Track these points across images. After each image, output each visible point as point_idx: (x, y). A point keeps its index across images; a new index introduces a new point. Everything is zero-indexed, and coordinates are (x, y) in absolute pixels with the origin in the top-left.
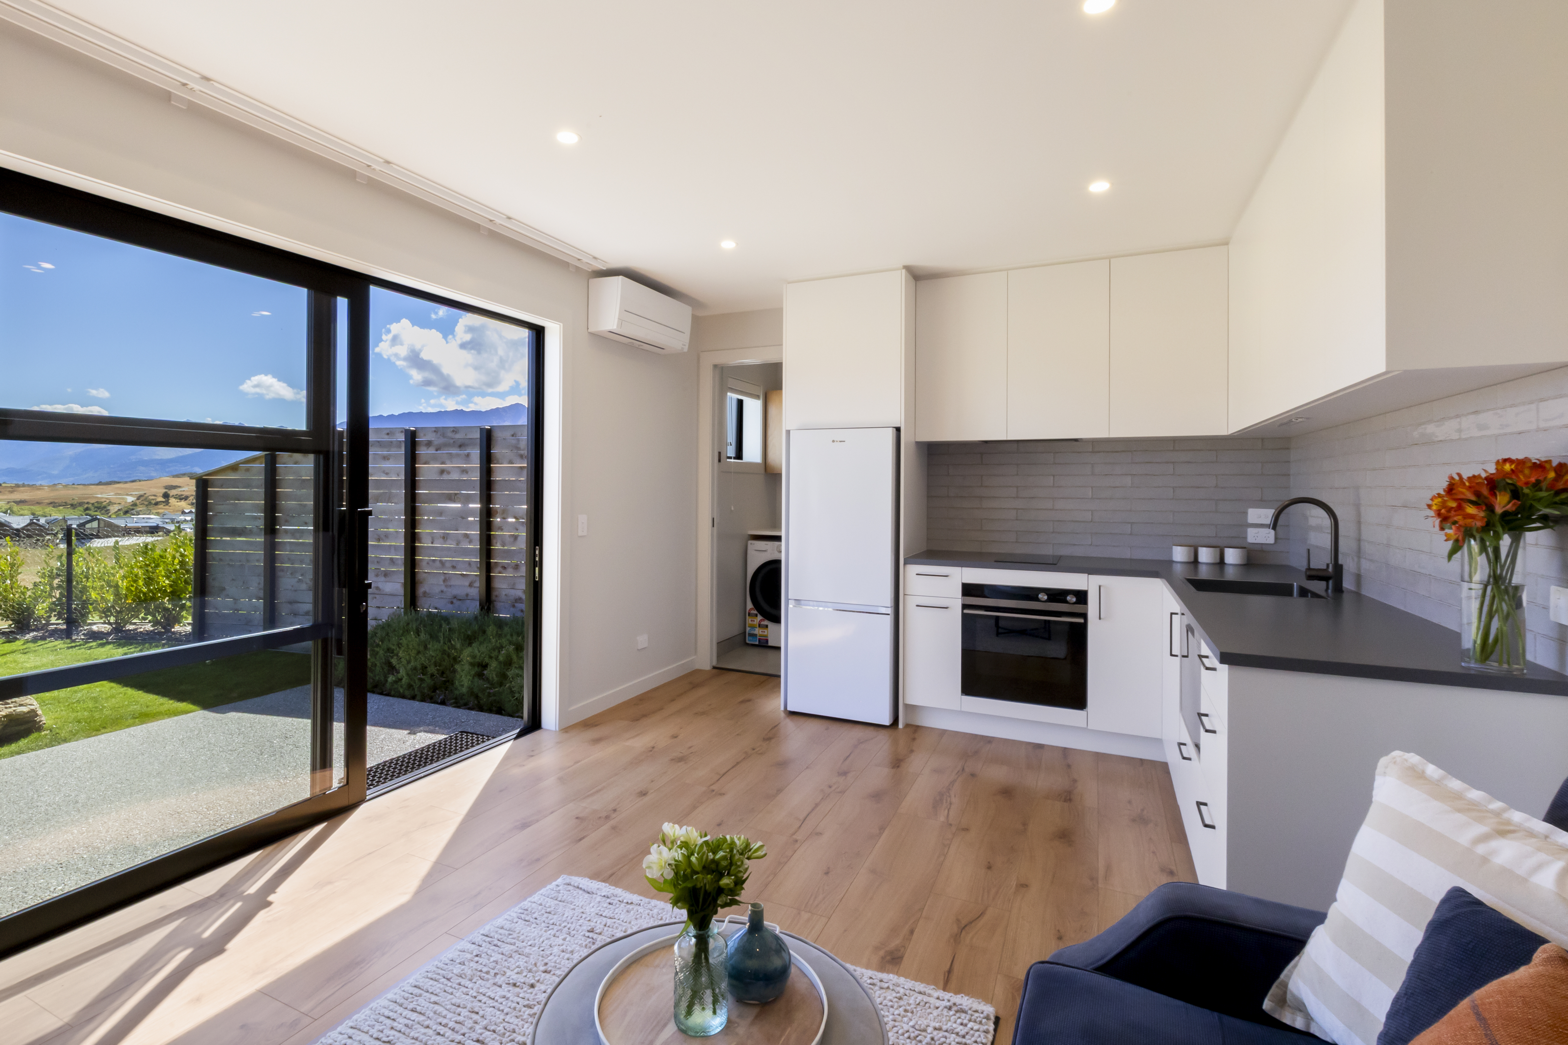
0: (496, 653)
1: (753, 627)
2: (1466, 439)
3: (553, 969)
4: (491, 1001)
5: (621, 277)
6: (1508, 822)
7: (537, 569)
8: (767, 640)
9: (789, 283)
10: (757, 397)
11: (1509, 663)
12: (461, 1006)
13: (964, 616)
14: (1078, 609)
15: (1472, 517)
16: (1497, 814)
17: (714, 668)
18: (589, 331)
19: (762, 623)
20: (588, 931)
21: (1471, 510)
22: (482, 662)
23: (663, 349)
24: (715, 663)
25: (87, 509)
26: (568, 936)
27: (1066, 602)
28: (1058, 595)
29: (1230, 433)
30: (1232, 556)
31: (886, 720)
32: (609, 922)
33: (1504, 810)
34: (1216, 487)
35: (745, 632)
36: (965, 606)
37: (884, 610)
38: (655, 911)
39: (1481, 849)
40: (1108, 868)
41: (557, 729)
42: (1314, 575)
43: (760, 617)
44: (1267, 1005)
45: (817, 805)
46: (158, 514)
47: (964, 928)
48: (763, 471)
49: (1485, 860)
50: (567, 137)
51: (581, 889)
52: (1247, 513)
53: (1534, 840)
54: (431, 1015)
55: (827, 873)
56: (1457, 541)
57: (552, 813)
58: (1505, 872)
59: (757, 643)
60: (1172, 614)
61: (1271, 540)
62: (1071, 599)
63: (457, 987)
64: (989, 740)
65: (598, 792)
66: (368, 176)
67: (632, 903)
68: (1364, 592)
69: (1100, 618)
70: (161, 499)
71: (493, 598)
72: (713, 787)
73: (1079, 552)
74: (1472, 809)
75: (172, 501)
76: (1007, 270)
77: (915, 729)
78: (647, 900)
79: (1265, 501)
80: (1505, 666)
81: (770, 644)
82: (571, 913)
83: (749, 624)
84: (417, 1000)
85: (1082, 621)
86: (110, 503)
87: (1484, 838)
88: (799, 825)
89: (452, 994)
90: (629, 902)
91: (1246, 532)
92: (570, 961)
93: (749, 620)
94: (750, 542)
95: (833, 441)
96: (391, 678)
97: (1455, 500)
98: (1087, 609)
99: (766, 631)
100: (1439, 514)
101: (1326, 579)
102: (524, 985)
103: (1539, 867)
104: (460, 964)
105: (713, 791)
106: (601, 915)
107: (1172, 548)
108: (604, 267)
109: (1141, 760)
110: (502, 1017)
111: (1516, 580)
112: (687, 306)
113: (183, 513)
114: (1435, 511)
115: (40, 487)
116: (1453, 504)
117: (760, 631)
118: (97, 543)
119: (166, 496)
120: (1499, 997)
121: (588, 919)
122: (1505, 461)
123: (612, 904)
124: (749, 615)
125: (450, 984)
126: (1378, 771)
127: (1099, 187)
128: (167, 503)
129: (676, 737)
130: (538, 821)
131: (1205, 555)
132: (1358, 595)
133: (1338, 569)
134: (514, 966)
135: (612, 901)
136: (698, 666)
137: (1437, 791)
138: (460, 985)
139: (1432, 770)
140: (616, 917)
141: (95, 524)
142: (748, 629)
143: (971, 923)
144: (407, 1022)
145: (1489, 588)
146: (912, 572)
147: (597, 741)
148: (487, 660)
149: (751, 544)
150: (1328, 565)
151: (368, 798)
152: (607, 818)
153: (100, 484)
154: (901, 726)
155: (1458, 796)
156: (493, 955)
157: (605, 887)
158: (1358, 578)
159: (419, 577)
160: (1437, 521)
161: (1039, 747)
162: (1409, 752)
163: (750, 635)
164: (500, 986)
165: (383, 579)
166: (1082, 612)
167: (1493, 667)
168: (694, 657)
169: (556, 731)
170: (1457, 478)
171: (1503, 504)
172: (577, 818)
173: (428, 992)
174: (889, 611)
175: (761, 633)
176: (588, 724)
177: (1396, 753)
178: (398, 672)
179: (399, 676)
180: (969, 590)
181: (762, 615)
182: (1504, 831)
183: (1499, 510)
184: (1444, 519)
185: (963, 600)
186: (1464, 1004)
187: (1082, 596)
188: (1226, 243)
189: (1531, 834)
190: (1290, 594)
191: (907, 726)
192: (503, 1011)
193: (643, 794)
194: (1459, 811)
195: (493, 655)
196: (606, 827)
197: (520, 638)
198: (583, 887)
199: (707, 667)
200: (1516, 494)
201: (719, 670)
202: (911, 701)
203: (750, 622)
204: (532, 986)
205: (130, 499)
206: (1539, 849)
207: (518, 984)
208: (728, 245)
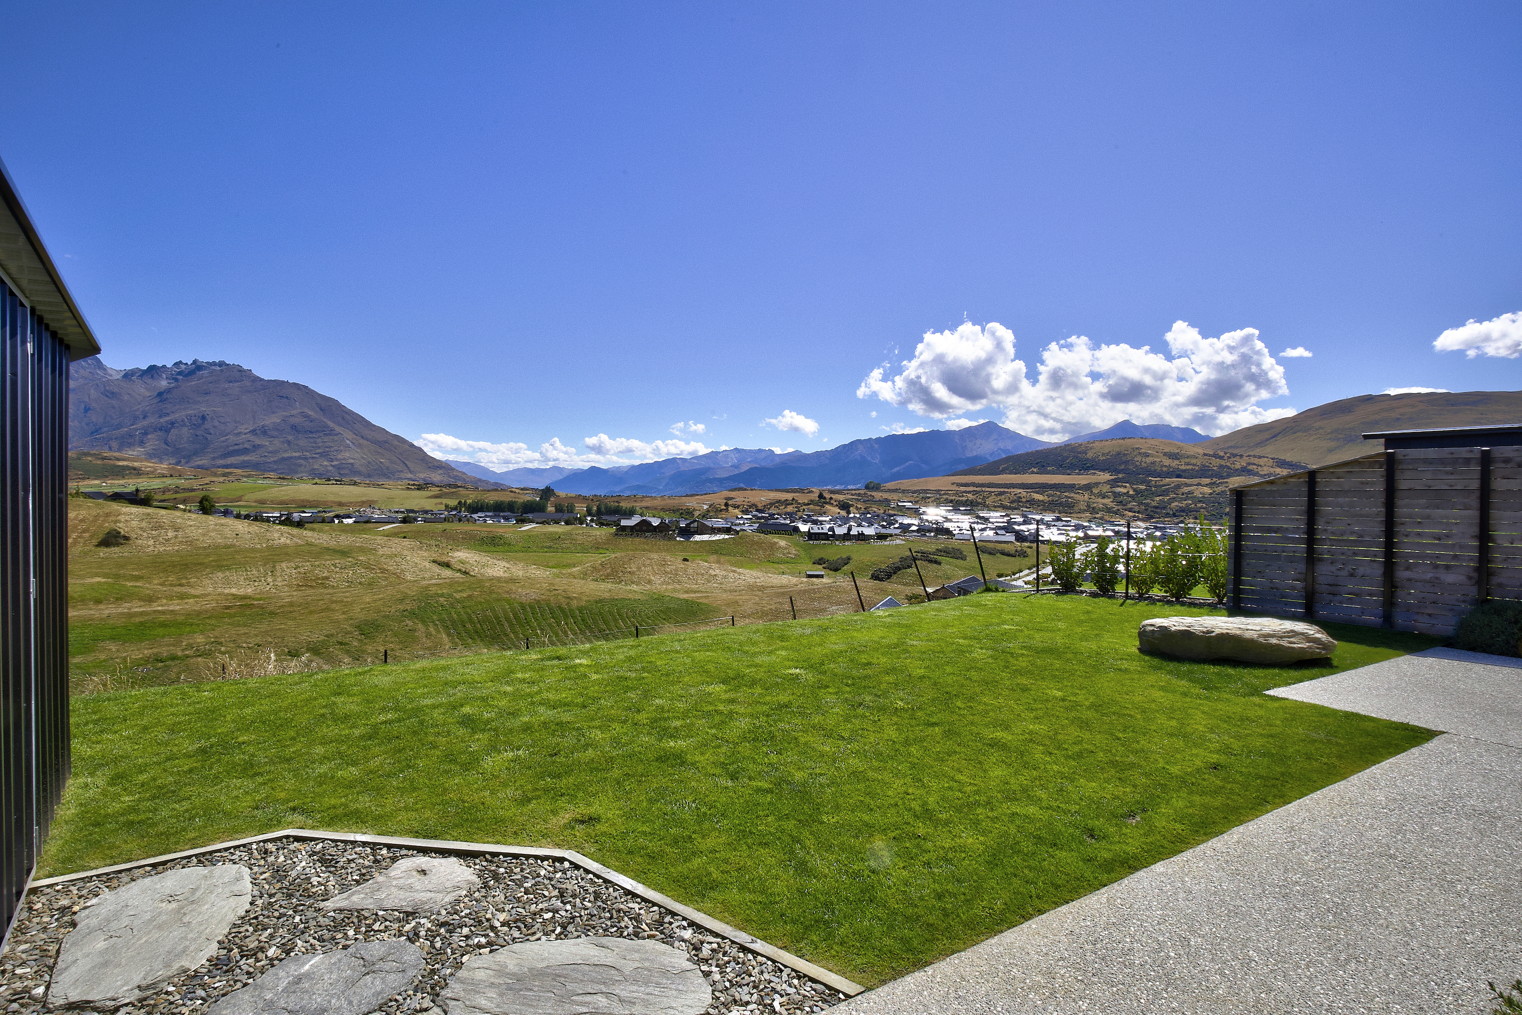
25: (682, 514)
46: (722, 518)
70: (723, 507)
75: (730, 508)
86: (694, 510)
113: (737, 518)
115: (655, 498)
118: (698, 538)
119: (726, 505)
128: (727, 510)
141: (696, 524)
153: (687, 496)
205: (705, 507)
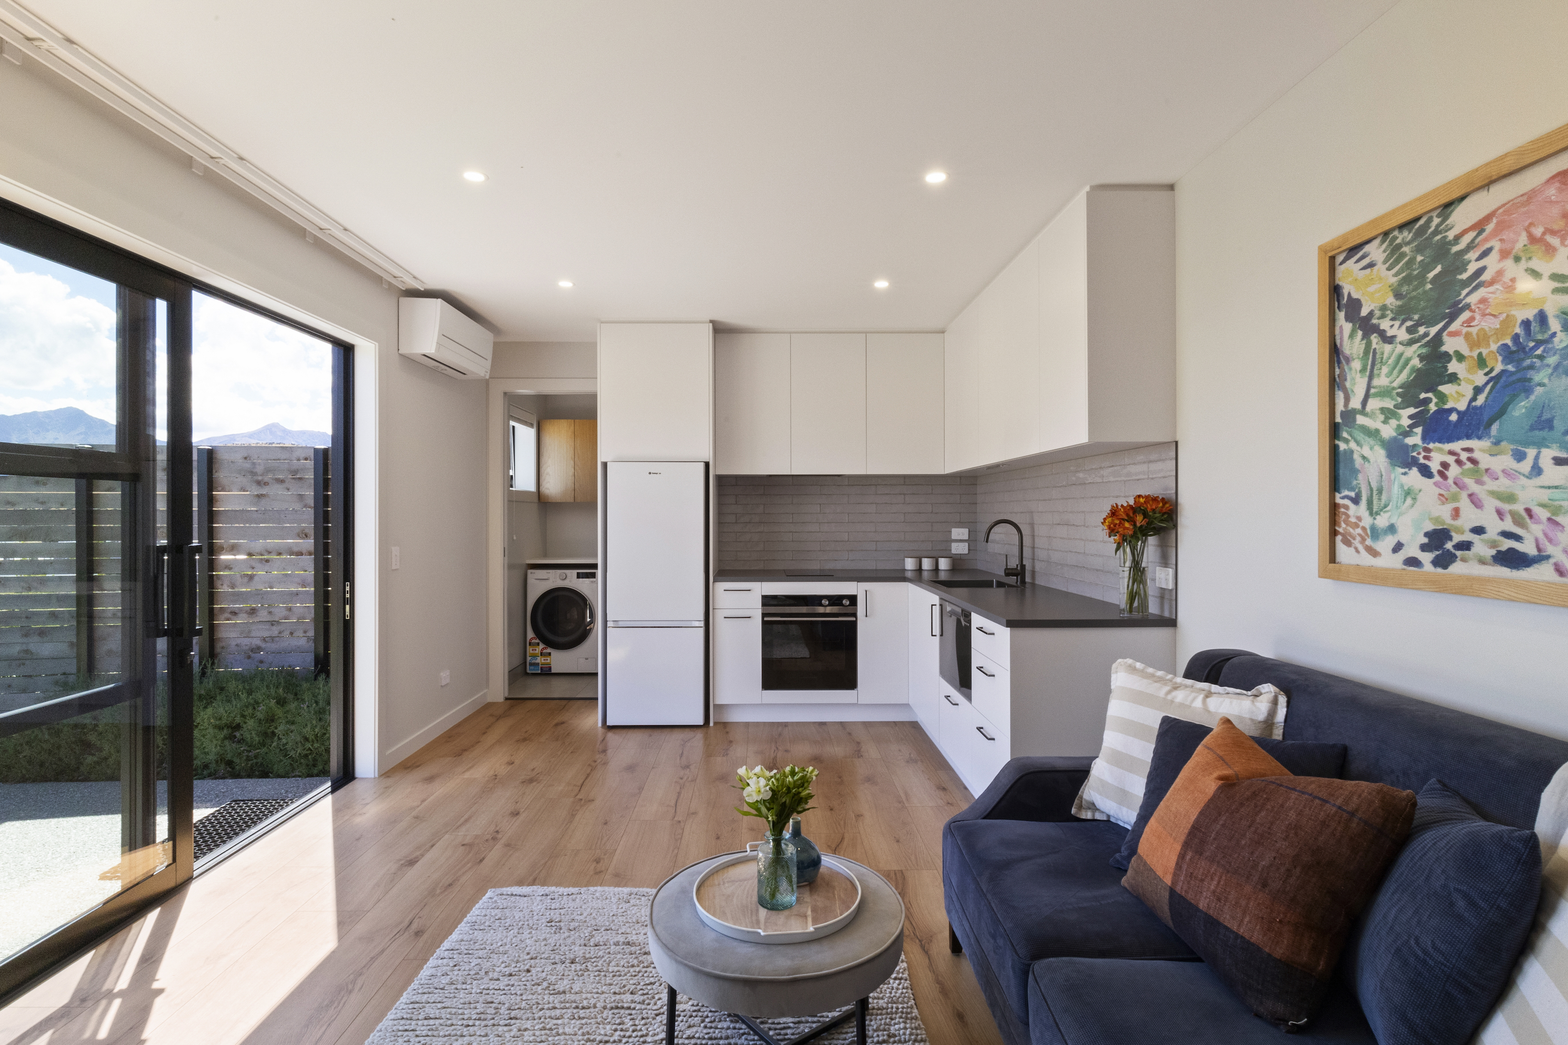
0: (250, 710)
1: (534, 656)
2: (1106, 482)
3: (538, 955)
4: (498, 991)
5: (440, 300)
6: (1176, 683)
7: (348, 607)
8: (550, 668)
9: (602, 323)
10: (531, 425)
11: (1142, 612)
12: (472, 1002)
13: (764, 623)
14: (850, 610)
15: (1127, 529)
16: (1171, 680)
17: (507, 699)
18: (400, 352)
19: (544, 651)
20: (548, 922)
21: (1127, 525)
22: (232, 723)
23: (465, 374)
24: (506, 695)
26: (531, 930)
27: (842, 605)
28: (836, 600)
29: (946, 473)
30: (944, 564)
31: (701, 722)
32: (562, 911)
33: (1173, 678)
34: (932, 512)
35: (525, 662)
36: (764, 615)
37: (697, 624)
38: (597, 894)
39: (1169, 697)
40: (906, 794)
41: (377, 776)
42: (1009, 572)
43: (542, 646)
44: (1073, 811)
45: (679, 793)
47: (835, 850)
48: (536, 500)
49: (1172, 702)
50: (474, 176)
51: (516, 895)
52: (951, 532)
53: (1188, 689)
54: (448, 1016)
55: (718, 838)
56: (1119, 543)
57: (432, 846)
58: (1181, 705)
59: (539, 672)
60: (932, 605)
61: (966, 551)
62: (846, 602)
63: (456, 991)
64: (785, 725)
65: (466, 821)
66: (205, 166)
67: (573, 894)
68: (1037, 582)
69: (866, 616)
71: (218, 649)
72: (579, 797)
73: (839, 566)
74: (1160, 680)
76: (790, 333)
77: (724, 726)
78: (585, 889)
79: (962, 523)
80: (1141, 614)
81: (553, 671)
82: (521, 914)
83: (530, 653)
84: (424, 1011)
85: (854, 619)
87: (1169, 692)
88: (674, 811)
89: (455, 997)
90: (570, 893)
91: (951, 546)
92: (548, 946)
93: (530, 650)
94: (529, 571)
95: (650, 473)
96: (90, 759)
97: (1118, 519)
98: (856, 610)
99: (549, 659)
100: (1109, 527)
101: (1016, 575)
102: (521, 973)
103: (1194, 699)
104: (443, 975)
105: (581, 799)
106: (550, 909)
107: (904, 560)
108: (422, 287)
109: (894, 722)
110: (519, 998)
111: (1143, 565)
112: (488, 332)
114: (1107, 526)
116: (1117, 522)
117: (543, 659)
120: (1213, 740)
121: (541, 914)
122: (1139, 496)
123: (554, 899)
124: (530, 645)
125: (446, 992)
126: (1112, 671)
127: (881, 284)
129: (512, 764)
130: (423, 855)
131: (927, 564)
132: (1033, 584)
133: (1023, 567)
134: (499, 963)
135: (553, 897)
136: (490, 699)
137: (1143, 674)
138: (457, 989)
139: (1139, 665)
140: (565, 906)
142: (529, 659)
143: (838, 846)
144: (429, 1027)
145: (1132, 569)
146: (720, 588)
147: (430, 779)
148: (238, 720)
149: (531, 573)
150: (1017, 565)
151: (195, 874)
152: (494, 839)
154: (711, 724)
155: (1153, 676)
156: (471, 961)
157: (538, 888)
158: (1033, 573)
159: (98, 634)
160: (1108, 531)
161: (822, 724)
162: (1125, 658)
163: (531, 664)
164: (498, 979)
165: (36, 638)
166: (852, 612)
167: (1136, 615)
168: (485, 691)
169: (375, 778)
170: (1115, 505)
171: (1140, 520)
172: (463, 845)
173: (429, 1003)
174: (702, 624)
175: (543, 661)
176: (408, 765)
177: (1119, 660)
178: (100, 750)
179: (104, 754)
180: (768, 601)
181: (544, 643)
182: (1176, 688)
183: (1138, 525)
184: (1112, 531)
185: (763, 610)
186: (1199, 748)
187: (853, 599)
188: (943, 332)
189: (1186, 686)
190: (992, 586)
191: (715, 723)
192: (516, 994)
193: (516, 814)
194: (1156, 682)
195: (246, 713)
196: (499, 846)
197: (281, 690)
198: (518, 893)
199: (501, 699)
200: (1145, 515)
201: (513, 701)
202: (719, 701)
203: (531, 652)
204: (528, 971)
206: (1192, 692)
207: (514, 973)
208: (565, 284)
